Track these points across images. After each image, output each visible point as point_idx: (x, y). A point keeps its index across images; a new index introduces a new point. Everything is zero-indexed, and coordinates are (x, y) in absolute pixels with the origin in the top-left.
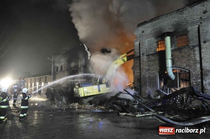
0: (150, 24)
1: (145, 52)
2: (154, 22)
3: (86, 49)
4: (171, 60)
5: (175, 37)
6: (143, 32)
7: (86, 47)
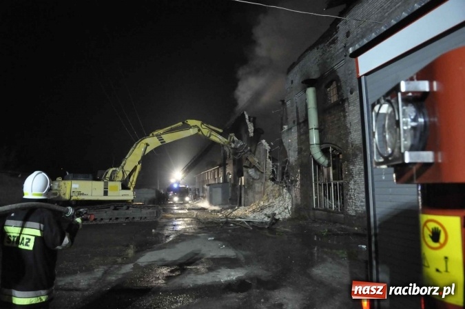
0: (297, 66)
1: (296, 119)
2: (301, 63)
3: (247, 121)
4: (317, 131)
5: (323, 86)
6: (292, 82)
7: (247, 116)
